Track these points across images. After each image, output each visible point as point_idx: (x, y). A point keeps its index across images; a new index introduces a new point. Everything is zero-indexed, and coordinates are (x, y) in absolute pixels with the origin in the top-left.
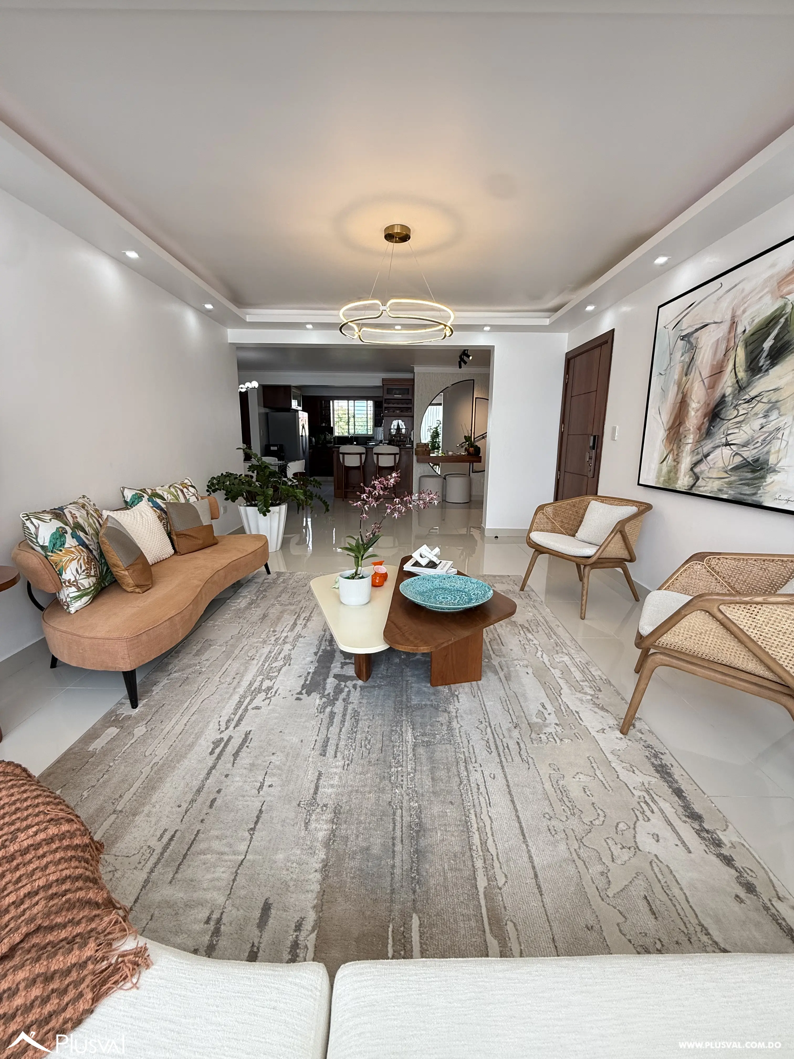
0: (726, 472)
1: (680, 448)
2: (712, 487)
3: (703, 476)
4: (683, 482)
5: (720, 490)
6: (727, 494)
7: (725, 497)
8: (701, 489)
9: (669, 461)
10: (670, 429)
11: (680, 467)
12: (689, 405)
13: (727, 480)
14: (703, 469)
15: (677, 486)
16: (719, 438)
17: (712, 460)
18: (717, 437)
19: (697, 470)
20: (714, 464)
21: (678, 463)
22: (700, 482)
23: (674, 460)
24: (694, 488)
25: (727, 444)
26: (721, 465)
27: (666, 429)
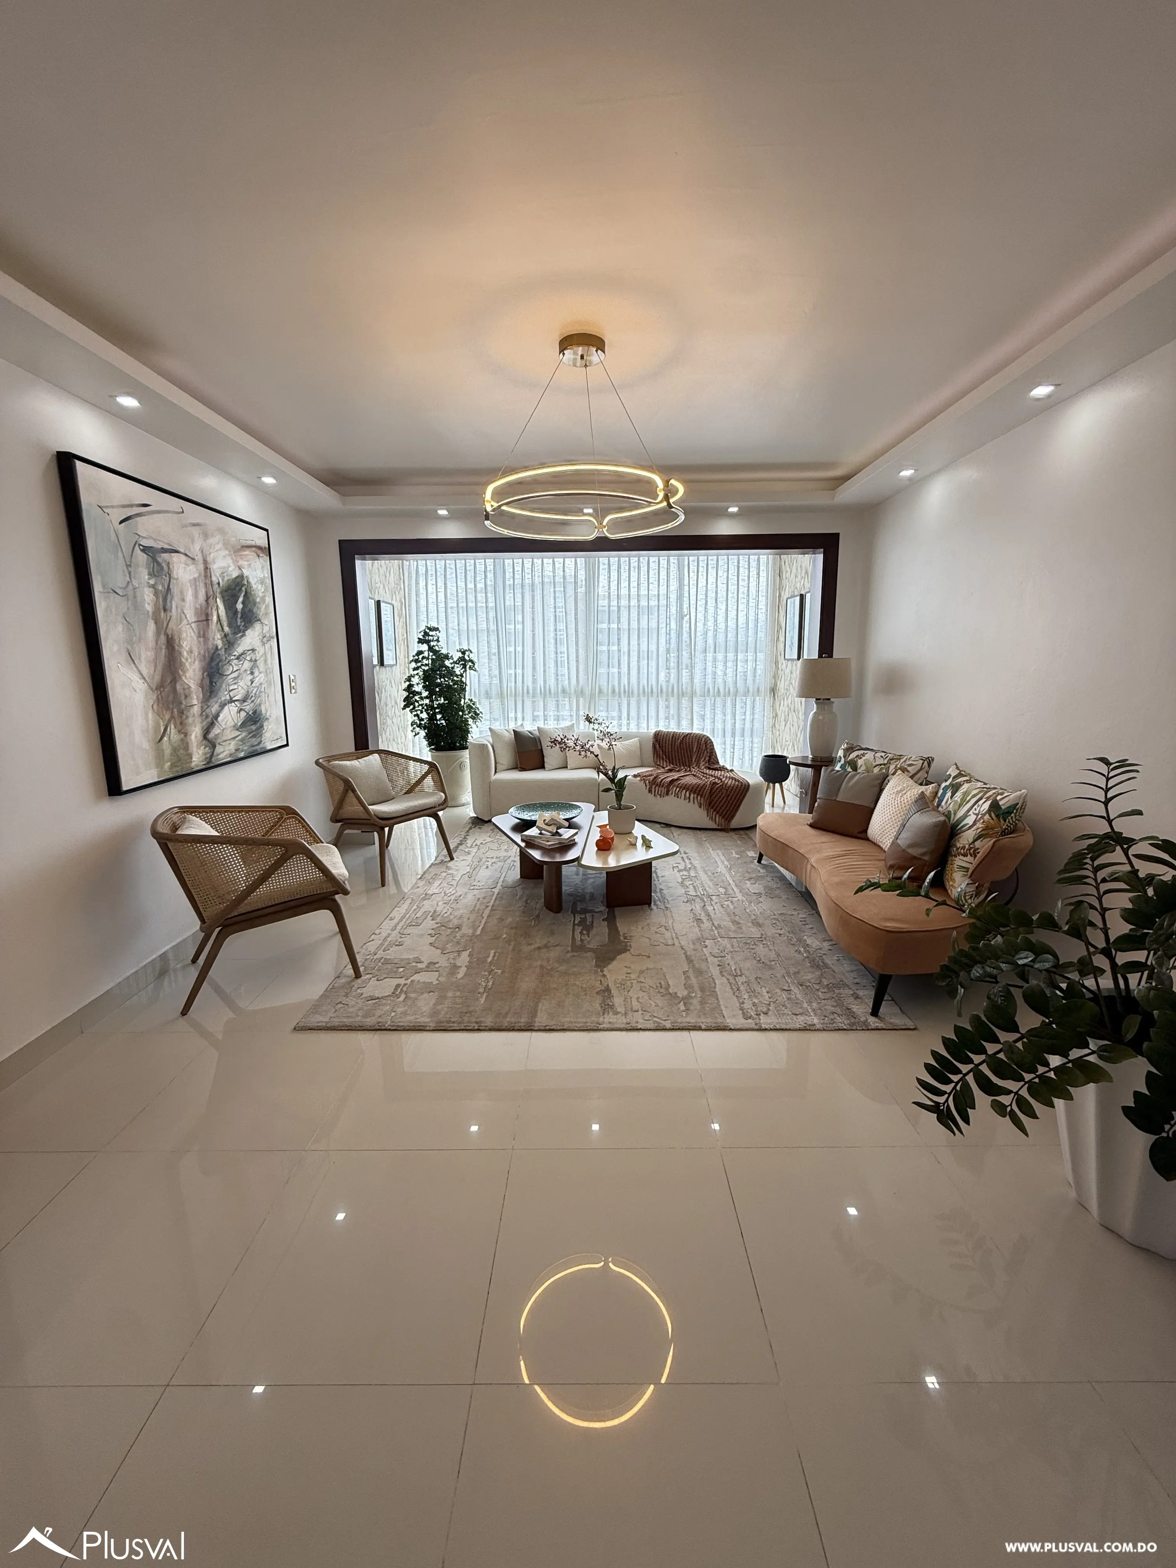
0: (237, 730)
1: (183, 713)
2: (230, 750)
3: (219, 741)
4: (198, 757)
5: (237, 750)
6: (242, 751)
7: (242, 755)
8: (221, 756)
9: (172, 735)
10: (160, 687)
11: (191, 739)
12: (180, 653)
13: (240, 737)
14: (216, 733)
15: (193, 765)
16: (224, 696)
17: (223, 720)
18: (220, 694)
19: (211, 736)
20: (226, 724)
21: (186, 735)
22: (219, 749)
23: (179, 731)
24: (213, 759)
25: (231, 701)
26: (233, 724)
27: (154, 688)
